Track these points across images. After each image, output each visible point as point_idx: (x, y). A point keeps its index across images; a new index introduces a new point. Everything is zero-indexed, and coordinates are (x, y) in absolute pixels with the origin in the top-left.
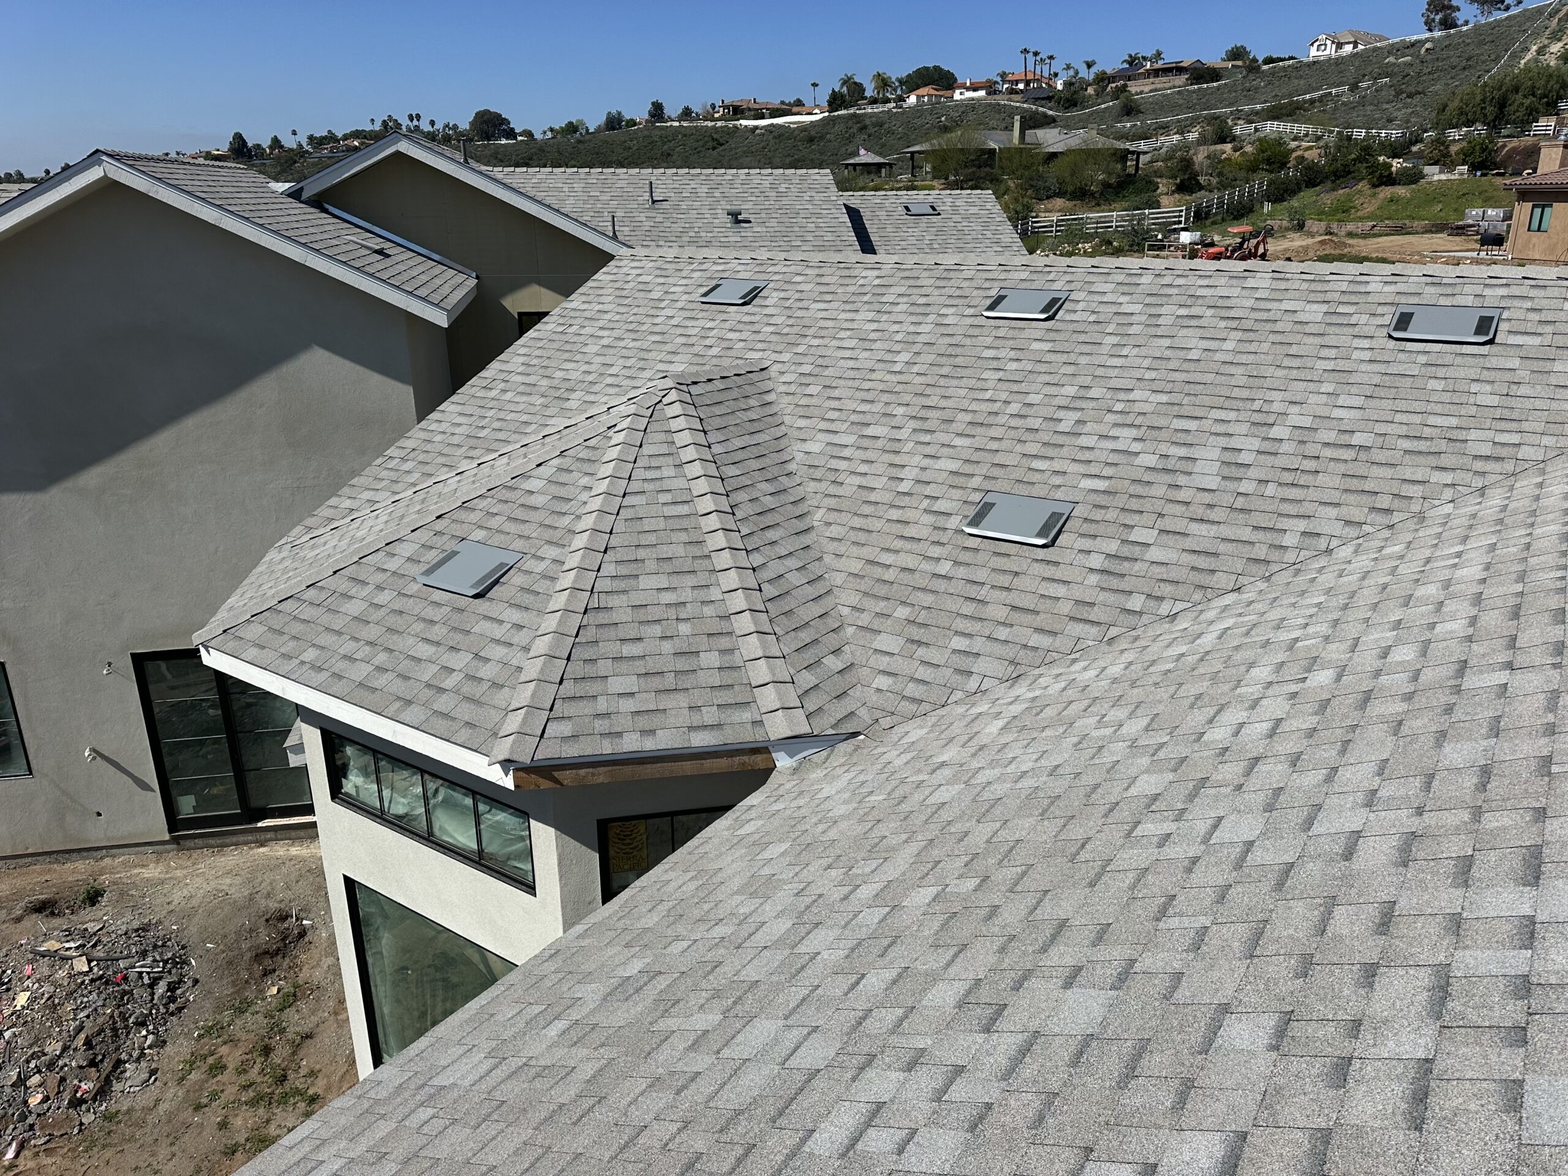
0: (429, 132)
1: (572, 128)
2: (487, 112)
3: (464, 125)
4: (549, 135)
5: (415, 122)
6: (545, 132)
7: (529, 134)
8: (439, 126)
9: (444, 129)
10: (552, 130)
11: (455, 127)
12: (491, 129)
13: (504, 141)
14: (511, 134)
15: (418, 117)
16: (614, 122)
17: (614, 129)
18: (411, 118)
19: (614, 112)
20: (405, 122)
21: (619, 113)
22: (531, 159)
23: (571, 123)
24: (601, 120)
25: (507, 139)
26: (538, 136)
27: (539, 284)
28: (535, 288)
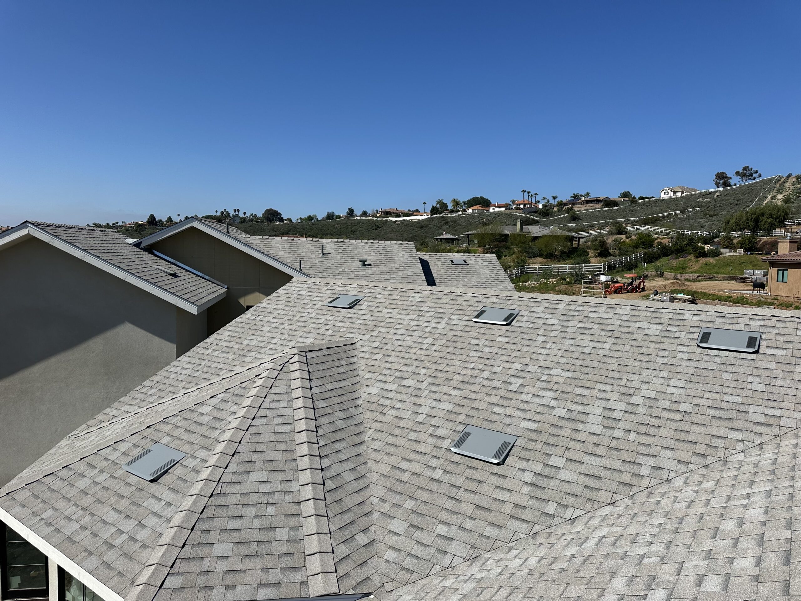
0: (243, 218)
1: (310, 218)
2: (271, 210)
3: (260, 215)
4: (300, 221)
5: (237, 213)
6: (298, 220)
7: (290, 220)
8: (248, 215)
9: (250, 216)
10: (301, 219)
11: (255, 216)
12: (272, 217)
13: (278, 223)
14: (282, 220)
15: (238, 210)
16: (330, 216)
17: (330, 219)
18: (235, 211)
19: (330, 212)
20: (232, 213)
21: (333, 213)
22: (289, 231)
23: (310, 216)
24: (325, 215)
25: (280, 222)
26: (294, 221)
27: (259, 292)
28: (257, 294)
